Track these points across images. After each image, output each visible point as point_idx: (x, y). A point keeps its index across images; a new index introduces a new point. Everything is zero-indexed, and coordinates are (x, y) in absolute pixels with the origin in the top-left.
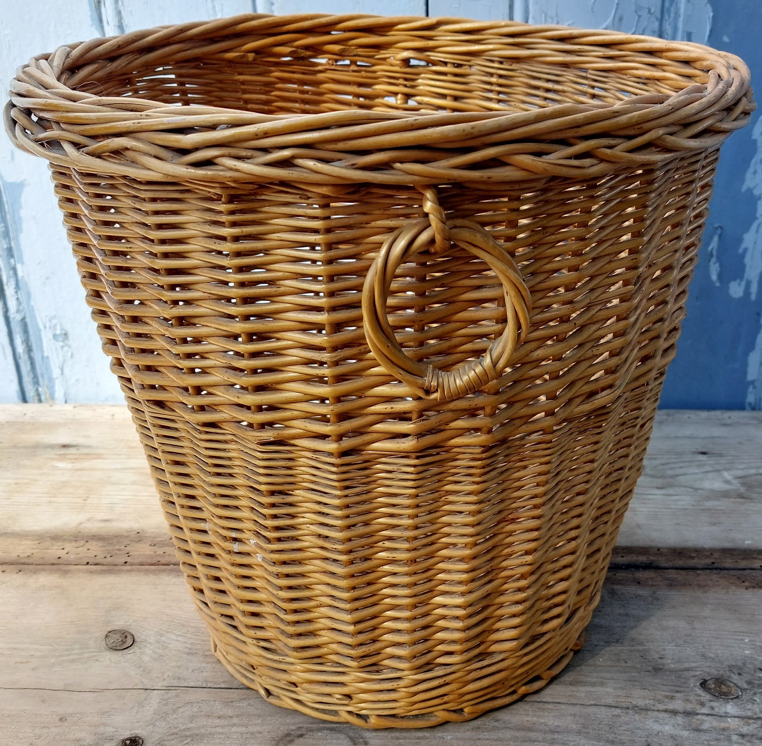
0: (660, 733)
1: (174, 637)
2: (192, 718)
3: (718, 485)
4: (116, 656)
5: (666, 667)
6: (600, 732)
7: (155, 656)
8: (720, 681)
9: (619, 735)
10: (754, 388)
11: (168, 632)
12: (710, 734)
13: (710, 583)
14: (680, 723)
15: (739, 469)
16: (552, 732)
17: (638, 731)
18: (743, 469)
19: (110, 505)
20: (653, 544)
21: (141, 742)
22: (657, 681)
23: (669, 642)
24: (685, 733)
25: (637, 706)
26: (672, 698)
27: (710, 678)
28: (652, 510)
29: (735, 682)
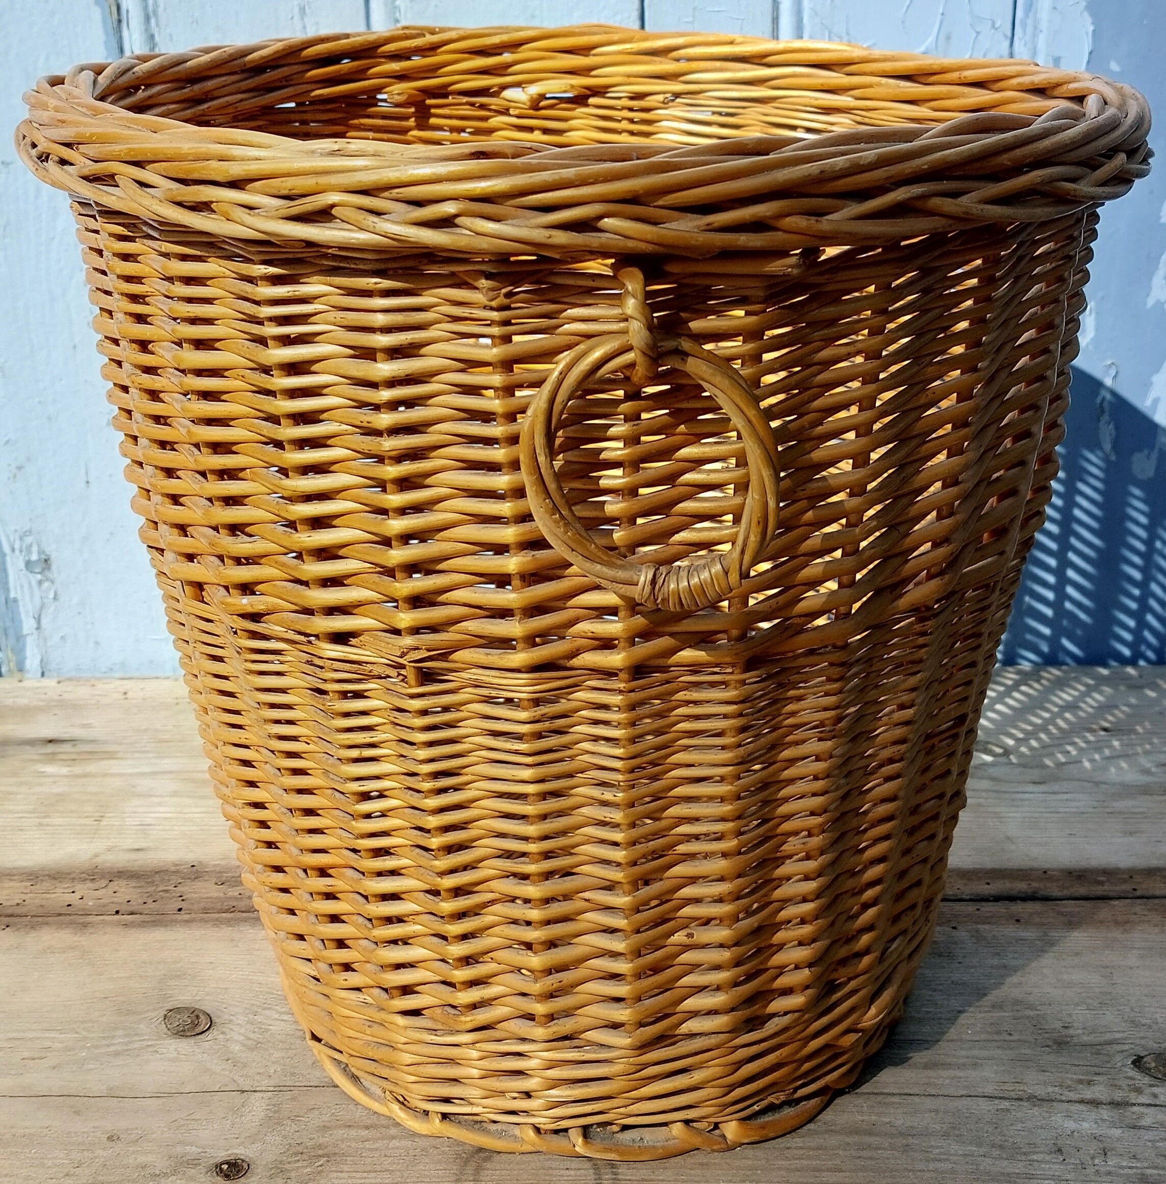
0: (1075, 1134)
3: (1131, 777)
5: (1075, 1040)
8: (1163, 1058)
9: (1011, 1137)
12: (1156, 1133)
13: (1133, 918)
14: (1105, 1117)
15: (1161, 752)
17: (1039, 1131)
20: (1035, 865)
22: (1062, 1060)
23: (1077, 1005)
24: (1117, 1132)
25: (1035, 1097)
26: (1089, 1083)
27: (1146, 1053)
28: (1028, 814)
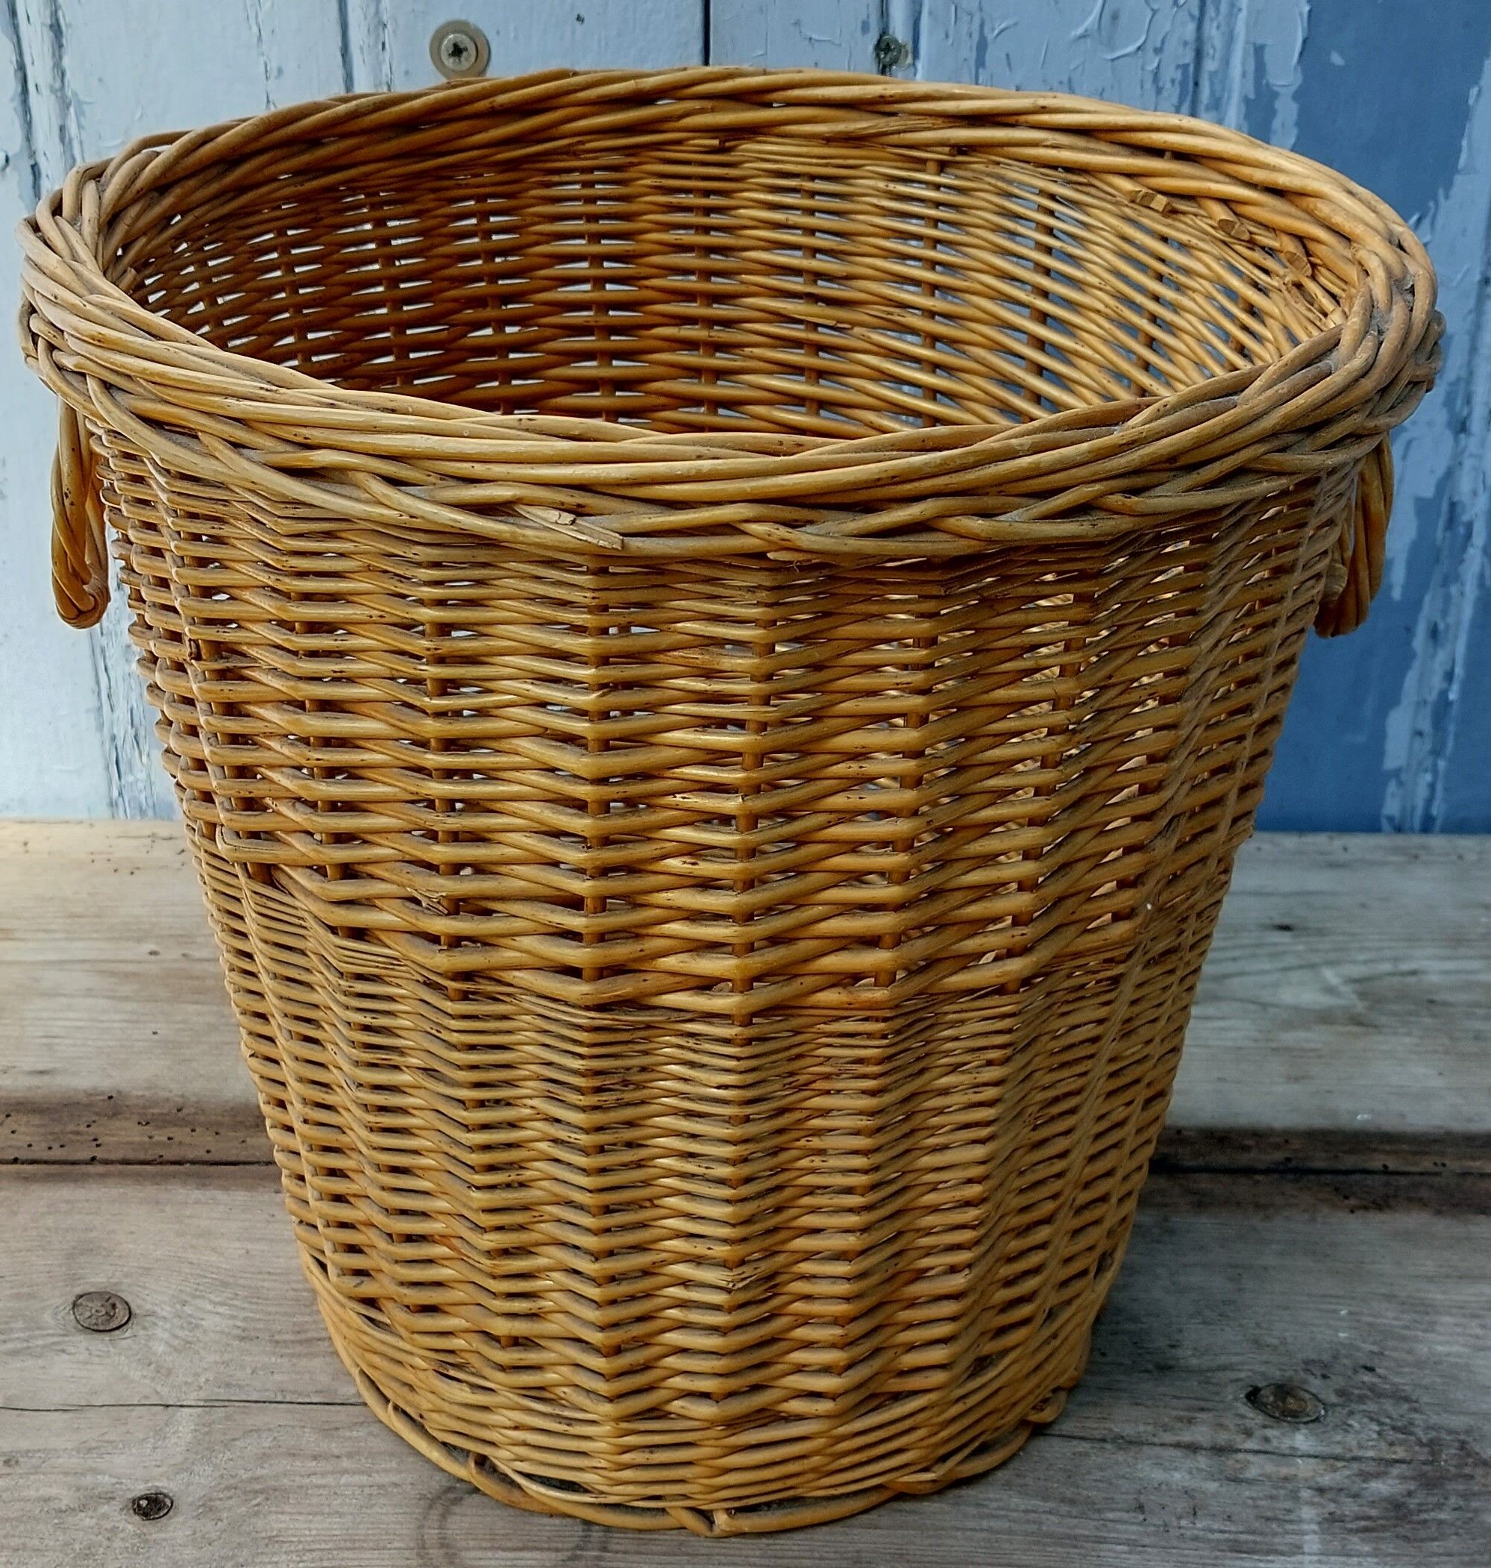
0: (1164, 1487)
1: (209, 1307)
2: (263, 1459)
3: (1310, 997)
4: (99, 1344)
5: (1182, 1364)
6: (1049, 1484)
7: (176, 1342)
8: (1283, 1390)
9: (1086, 1489)
10: (1401, 784)
11: (195, 1297)
12: (1260, 1488)
13: (1278, 1200)
14: (1203, 1466)
15: (1355, 962)
17: (1120, 1482)
18: (1365, 962)
19: (44, 1040)
21: (168, 1503)
22: (1161, 1389)
23: (1191, 1316)
24: (1212, 1486)
25: (1122, 1437)
26: (1190, 1421)
27: (1264, 1384)
29: (1314, 1391)
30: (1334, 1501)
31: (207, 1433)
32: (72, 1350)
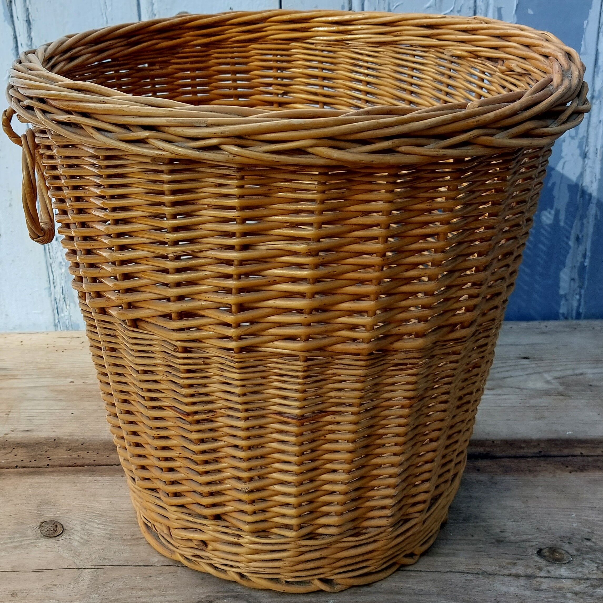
0: (507, 594)
1: (96, 526)
2: (119, 590)
3: (540, 385)
4: (51, 542)
5: (507, 539)
6: (457, 594)
7: (82, 541)
8: (553, 550)
9: (473, 596)
10: (566, 300)
11: (90, 521)
12: (549, 593)
13: (539, 468)
14: (522, 584)
15: (557, 371)
16: (416, 594)
17: (488, 592)
18: (561, 371)
19: (29, 418)
20: (488, 437)
22: (500, 551)
23: (509, 519)
24: (528, 593)
25: (486, 572)
26: (514, 564)
27: (544, 547)
28: (485, 408)
29: (566, 549)
30: (582, 598)
31: (95, 580)
32: (40, 545)
